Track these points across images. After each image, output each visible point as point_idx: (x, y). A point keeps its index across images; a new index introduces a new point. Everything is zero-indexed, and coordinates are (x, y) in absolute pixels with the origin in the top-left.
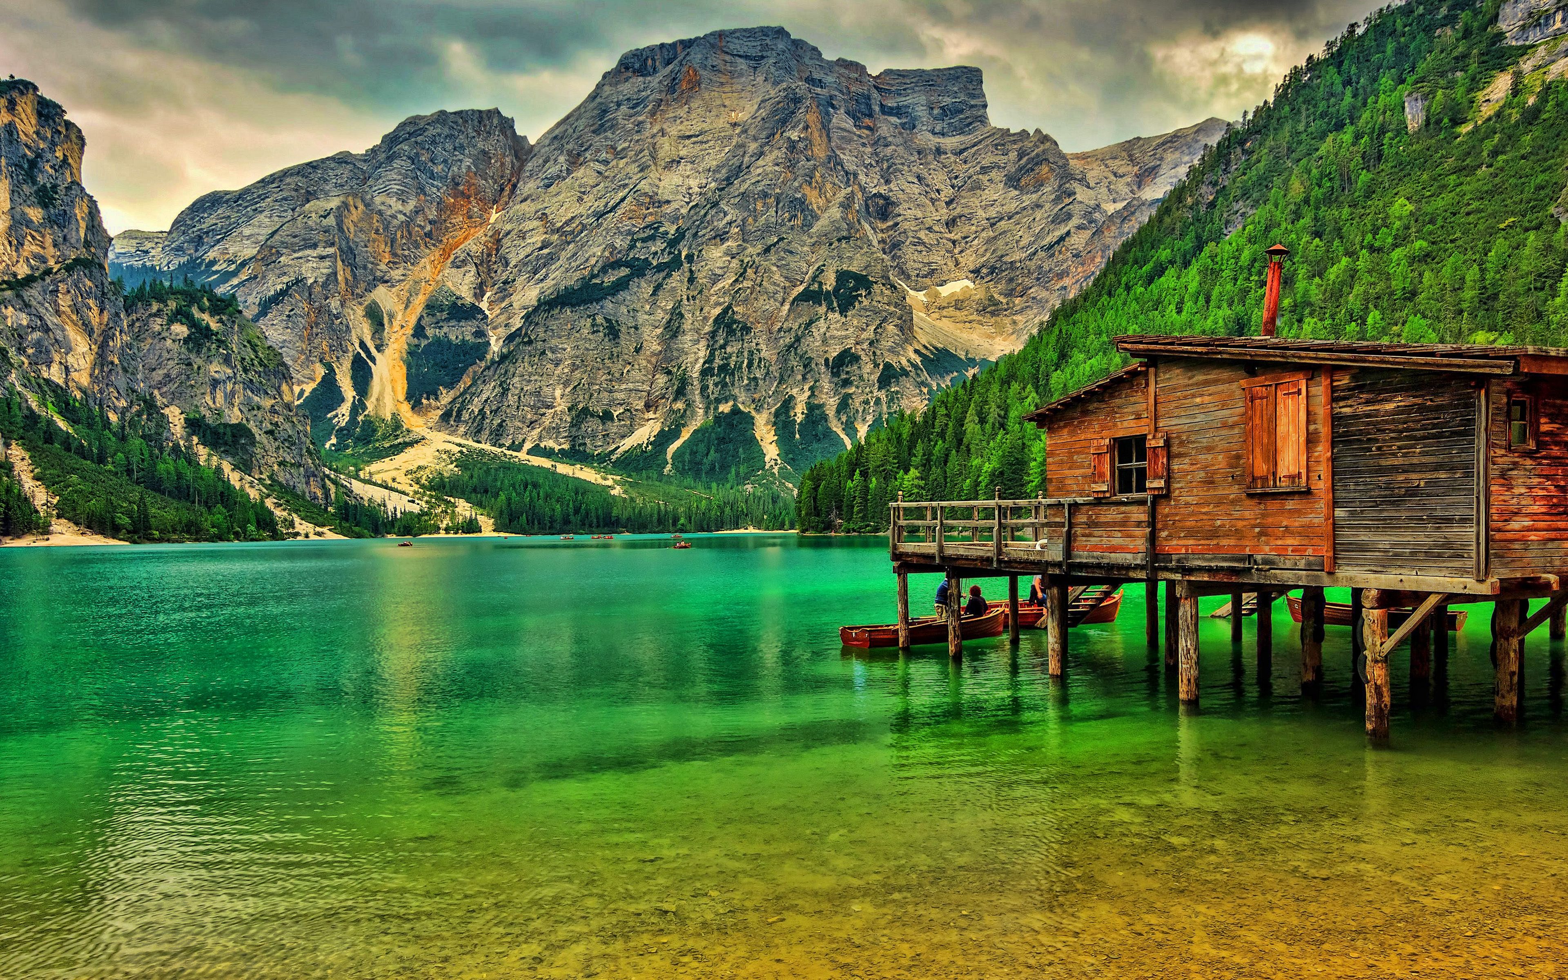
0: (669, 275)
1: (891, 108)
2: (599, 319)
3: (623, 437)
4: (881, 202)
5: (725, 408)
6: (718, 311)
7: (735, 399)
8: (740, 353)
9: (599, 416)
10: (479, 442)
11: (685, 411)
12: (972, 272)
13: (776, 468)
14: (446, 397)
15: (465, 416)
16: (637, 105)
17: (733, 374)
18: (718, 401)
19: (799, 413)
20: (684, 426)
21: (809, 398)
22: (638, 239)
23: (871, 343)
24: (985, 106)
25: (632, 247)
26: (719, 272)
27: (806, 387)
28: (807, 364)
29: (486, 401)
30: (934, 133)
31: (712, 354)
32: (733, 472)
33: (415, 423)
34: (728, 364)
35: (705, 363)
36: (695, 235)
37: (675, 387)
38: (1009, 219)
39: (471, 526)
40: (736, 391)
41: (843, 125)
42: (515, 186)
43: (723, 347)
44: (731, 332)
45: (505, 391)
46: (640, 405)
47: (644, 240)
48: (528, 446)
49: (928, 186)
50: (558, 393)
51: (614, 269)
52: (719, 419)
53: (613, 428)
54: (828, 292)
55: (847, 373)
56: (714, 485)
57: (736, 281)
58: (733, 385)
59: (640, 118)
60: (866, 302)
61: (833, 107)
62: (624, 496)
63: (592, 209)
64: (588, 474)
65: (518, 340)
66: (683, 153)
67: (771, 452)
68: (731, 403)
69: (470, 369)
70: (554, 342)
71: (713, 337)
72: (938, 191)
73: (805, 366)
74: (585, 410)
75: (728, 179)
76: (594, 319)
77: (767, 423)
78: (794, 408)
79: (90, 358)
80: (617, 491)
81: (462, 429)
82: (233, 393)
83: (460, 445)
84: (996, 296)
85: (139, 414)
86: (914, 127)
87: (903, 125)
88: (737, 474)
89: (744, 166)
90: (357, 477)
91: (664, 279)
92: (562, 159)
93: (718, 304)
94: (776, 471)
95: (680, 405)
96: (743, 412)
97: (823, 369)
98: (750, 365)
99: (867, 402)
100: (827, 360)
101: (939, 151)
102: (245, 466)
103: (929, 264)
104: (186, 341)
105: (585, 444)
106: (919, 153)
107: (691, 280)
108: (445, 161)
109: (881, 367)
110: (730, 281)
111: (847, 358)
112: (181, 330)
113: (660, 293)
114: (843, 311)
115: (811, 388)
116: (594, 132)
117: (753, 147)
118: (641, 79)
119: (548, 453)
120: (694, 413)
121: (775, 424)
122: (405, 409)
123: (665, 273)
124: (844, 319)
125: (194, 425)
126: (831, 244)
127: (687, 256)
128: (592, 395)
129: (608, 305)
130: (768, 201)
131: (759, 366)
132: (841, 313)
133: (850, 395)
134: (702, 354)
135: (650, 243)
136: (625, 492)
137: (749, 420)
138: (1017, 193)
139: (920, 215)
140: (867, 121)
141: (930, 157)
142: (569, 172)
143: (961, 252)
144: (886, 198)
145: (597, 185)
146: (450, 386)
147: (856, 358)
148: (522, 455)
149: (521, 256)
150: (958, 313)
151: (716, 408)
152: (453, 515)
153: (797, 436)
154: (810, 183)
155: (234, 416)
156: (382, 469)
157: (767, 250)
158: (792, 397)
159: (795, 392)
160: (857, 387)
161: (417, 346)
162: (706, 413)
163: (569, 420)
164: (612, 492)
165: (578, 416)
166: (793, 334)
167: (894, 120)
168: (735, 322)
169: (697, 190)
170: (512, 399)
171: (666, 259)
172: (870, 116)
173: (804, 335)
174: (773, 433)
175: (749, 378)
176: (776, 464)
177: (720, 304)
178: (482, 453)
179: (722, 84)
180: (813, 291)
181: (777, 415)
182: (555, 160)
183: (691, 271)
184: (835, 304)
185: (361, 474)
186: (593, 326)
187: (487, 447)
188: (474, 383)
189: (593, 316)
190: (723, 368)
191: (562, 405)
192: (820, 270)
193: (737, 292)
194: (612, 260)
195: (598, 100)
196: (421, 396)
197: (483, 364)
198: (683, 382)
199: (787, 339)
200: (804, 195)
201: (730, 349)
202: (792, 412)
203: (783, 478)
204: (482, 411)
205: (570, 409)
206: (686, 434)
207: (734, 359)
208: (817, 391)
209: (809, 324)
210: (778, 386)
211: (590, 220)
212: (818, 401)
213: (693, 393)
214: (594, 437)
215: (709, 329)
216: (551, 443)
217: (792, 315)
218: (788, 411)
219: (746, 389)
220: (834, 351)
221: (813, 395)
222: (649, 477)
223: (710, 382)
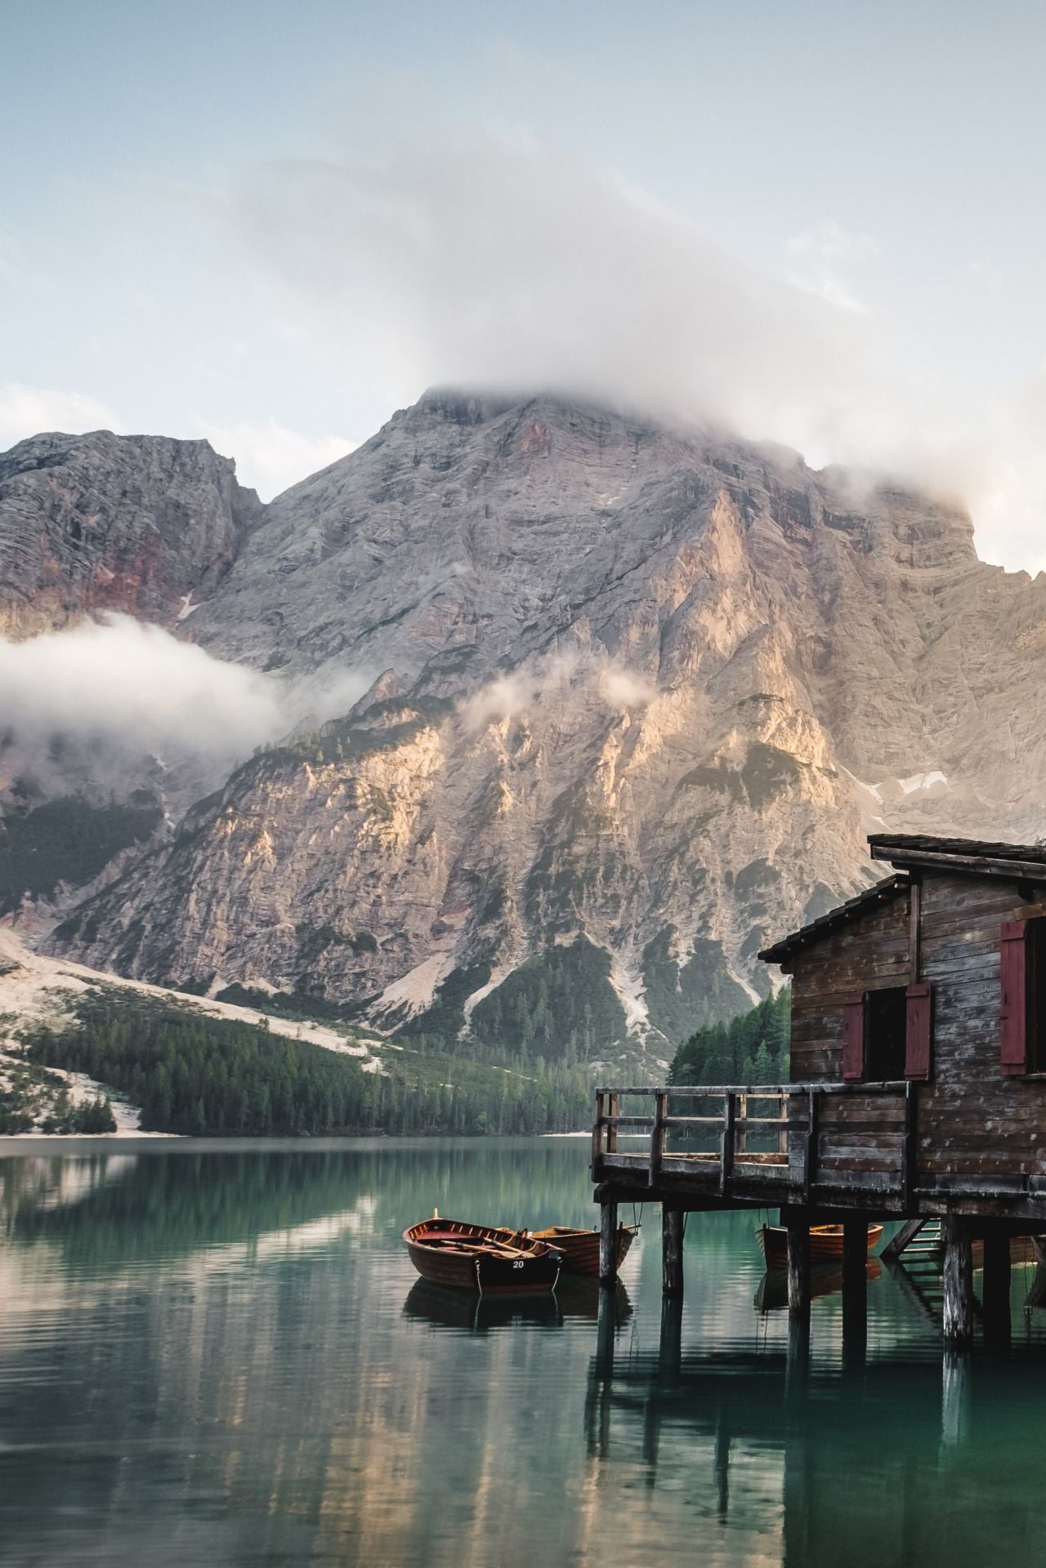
1: (840, 518)
2: (361, 788)
3: (390, 979)
4: (819, 649)
5: (564, 940)
6: (561, 788)
7: (582, 926)
8: (592, 856)
9: (351, 943)
10: (127, 976)
11: (498, 941)
12: (948, 761)
13: (644, 1036)
14: (70, 899)
15: (103, 933)
16: (448, 465)
17: (580, 889)
18: (553, 929)
19: (682, 950)
20: (495, 964)
21: (699, 931)
22: (435, 669)
23: (798, 854)
24: (971, 532)
25: (425, 679)
27: (696, 916)
28: (698, 877)
29: (146, 908)
30: (899, 561)
31: (547, 855)
32: (574, 1042)
34: (573, 872)
35: (534, 869)
37: (485, 902)
38: (1002, 691)
39: (96, 1120)
40: (584, 915)
41: (768, 534)
42: (228, 567)
43: (568, 844)
44: (580, 822)
46: (424, 929)
47: (446, 671)
48: (219, 985)
49: (887, 633)
50: (281, 901)
51: (391, 711)
52: (555, 955)
53: (374, 963)
54: (734, 774)
55: (760, 896)
56: (541, 1061)
58: (579, 904)
59: (450, 486)
60: (791, 794)
61: (754, 506)
62: (385, 1074)
63: (361, 615)
64: (327, 1039)
65: (214, 811)
66: (518, 546)
67: (637, 1011)
68: (574, 933)
69: (122, 855)
71: (551, 829)
72: (902, 642)
73: (695, 883)
74: (326, 932)
75: (587, 591)
76: (352, 787)
77: (631, 967)
78: (675, 945)
80: (374, 1066)
81: (94, 953)
83: (84, 980)
84: (981, 799)
86: (871, 548)
87: (855, 544)
88: (581, 1046)
89: (614, 576)
92: (314, 532)
93: (559, 777)
94: (642, 1040)
95: (490, 932)
96: (593, 947)
97: (720, 887)
98: (607, 877)
100: (729, 875)
101: (905, 586)
103: (887, 745)
105: (322, 988)
106: (877, 585)
108: (103, 510)
109: (811, 890)
110: (583, 746)
111: (760, 874)
114: (757, 803)
115: (702, 917)
116: (372, 497)
117: (630, 550)
118: (455, 428)
119: (254, 1000)
120: (511, 945)
121: (643, 969)
124: (756, 815)
126: (742, 703)
128: (340, 909)
129: (378, 766)
130: (647, 629)
131: (623, 878)
132: (752, 806)
134: (531, 854)
135: (453, 677)
136: (387, 1068)
137: (602, 963)
138: (1012, 656)
139: (875, 673)
140: (803, 532)
141: (892, 594)
142: (326, 554)
143: (934, 731)
144: (828, 645)
145: (372, 578)
146: (80, 879)
147: (774, 876)
148: (206, 1003)
151: (550, 940)
152: (62, 1103)
153: (679, 989)
154: (714, 611)
158: (672, 929)
159: (677, 920)
160: (774, 918)
161: (22, 809)
162: (533, 945)
163: (296, 946)
164: (366, 1068)
165: (313, 940)
166: (677, 833)
167: (843, 534)
168: (588, 807)
169: (535, 602)
170: (193, 908)
172: (808, 524)
173: (695, 835)
174: (640, 981)
175: (604, 896)
176: (643, 1031)
177: (564, 779)
178: (130, 994)
179: (585, 452)
180: (712, 771)
181: (648, 954)
182: (304, 533)
184: (745, 792)
186: (350, 797)
187: (143, 987)
188: (127, 875)
189: (350, 782)
190: (565, 879)
191: (287, 923)
192: (724, 741)
193: (593, 762)
194: (389, 696)
195: (383, 450)
196: (20, 895)
197: (147, 847)
198: (498, 897)
199: (671, 838)
200: (705, 628)
201: (578, 849)
202: (671, 951)
203: (654, 1052)
204: (136, 925)
205: (300, 929)
206: (497, 978)
207: (583, 864)
208: (712, 921)
209: (705, 818)
210: (650, 911)
211: (357, 632)
212: (713, 936)
213: (512, 913)
214: (340, 977)
215: (544, 816)
216: (263, 984)
217: (678, 805)
218: (665, 949)
219: (600, 911)
220: (740, 862)
221: (705, 927)
222: (430, 1045)
223: (541, 898)
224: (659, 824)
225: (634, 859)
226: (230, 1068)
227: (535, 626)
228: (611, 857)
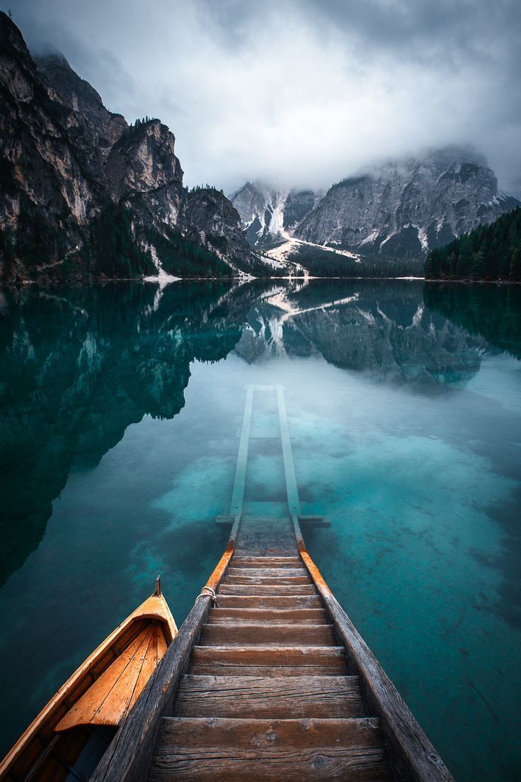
2: (356, 191)
3: (363, 239)
5: (406, 227)
6: (406, 185)
7: (411, 223)
8: (414, 203)
9: (354, 231)
10: (308, 242)
11: (389, 228)
13: (426, 251)
14: (297, 225)
15: (303, 232)
17: (410, 212)
18: (404, 223)
19: (439, 228)
20: (389, 234)
21: (444, 221)
23: (475, 196)
27: (443, 217)
28: (444, 206)
29: (311, 226)
31: (402, 204)
32: (407, 253)
33: (285, 235)
34: (409, 208)
35: (399, 207)
37: (386, 218)
39: (301, 274)
40: (412, 219)
43: (407, 200)
44: (411, 193)
45: (318, 223)
46: (371, 226)
48: (326, 243)
50: (339, 221)
52: (403, 231)
53: (359, 235)
54: (457, 174)
55: (463, 210)
56: (398, 258)
57: (415, 171)
58: (411, 216)
60: (474, 177)
62: (361, 263)
64: (348, 254)
65: (324, 202)
67: (425, 244)
68: (409, 224)
69: (307, 214)
70: (338, 201)
71: (403, 196)
74: (349, 228)
76: (353, 192)
77: (424, 233)
79: (176, 215)
80: (359, 261)
81: (302, 237)
82: (221, 225)
83: (300, 243)
85: (191, 234)
88: (409, 254)
90: (263, 255)
93: (406, 182)
94: (426, 253)
95: (387, 226)
96: (414, 228)
97: (452, 208)
98: (419, 208)
99: (471, 222)
100: (454, 204)
102: (223, 252)
104: (207, 207)
105: (348, 242)
109: (479, 207)
110: (412, 172)
111: (463, 203)
112: (205, 203)
114: (463, 182)
115: (445, 217)
119: (333, 246)
120: (393, 229)
121: (427, 233)
122: (283, 230)
124: (463, 185)
125: (208, 237)
128: (352, 223)
129: (359, 186)
131: (423, 208)
133: (463, 220)
134: (398, 204)
136: (362, 261)
137: (416, 231)
146: (299, 220)
147: (467, 203)
148: (323, 247)
151: (402, 227)
152: (295, 269)
153: (437, 238)
155: (222, 233)
156: (272, 253)
158: (436, 221)
159: (438, 219)
160: (467, 216)
161: (288, 206)
162: (398, 229)
163: (342, 232)
164: (357, 261)
165: (346, 231)
166: (439, 193)
168: (414, 189)
170: (320, 225)
173: (444, 194)
174: (426, 236)
175: (418, 213)
176: (426, 249)
178: (309, 246)
180: (450, 174)
181: (429, 228)
184: (460, 179)
185: (265, 254)
186: (353, 194)
187: (311, 244)
188: (307, 219)
190: (407, 209)
191: (340, 227)
192: (454, 164)
193: (415, 176)
196: (288, 225)
197: (311, 212)
198: (389, 216)
199: (436, 196)
201: (410, 201)
202: (436, 227)
204: (310, 230)
205: (343, 228)
206: (388, 238)
207: (412, 205)
208: (448, 218)
210: (430, 217)
212: (448, 222)
213: (393, 220)
214: (352, 239)
215: (402, 193)
216: (335, 242)
218: (434, 227)
219: (417, 218)
220: (457, 200)
221: (446, 220)
222: (371, 255)
223: (401, 216)
225: (426, 202)
226: (326, 262)
228: (420, 202)
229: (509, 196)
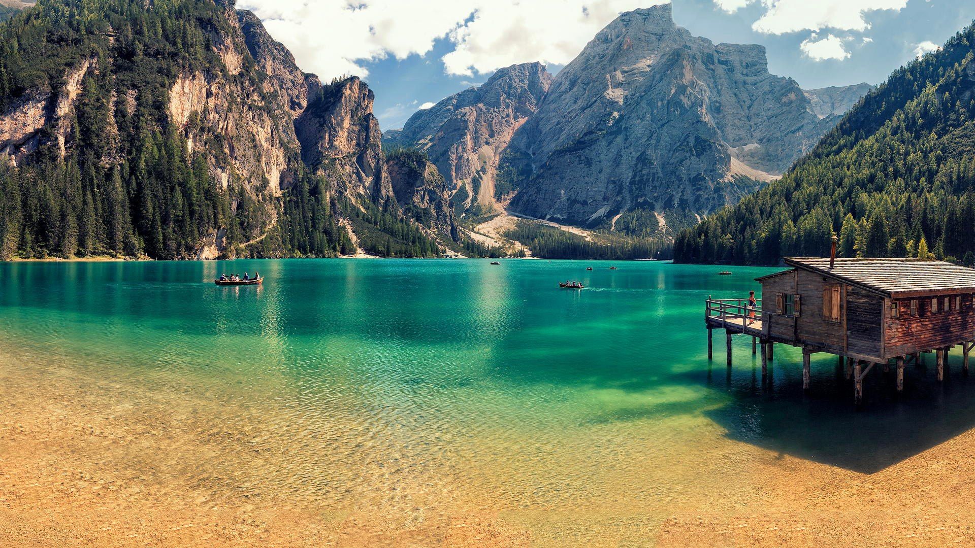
0: (616, 137)
1: (723, 61)
2: (583, 158)
3: (592, 213)
4: (718, 105)
5: (641, 200)
6: (639, 154)
7: (645, 196)
8: (648, 174)
9: (581, 203)
10: (526, 214)
11: (622, 201)
12: (759, 140)
14: (512, 194)
15: (521, 203)
16: (603, 57)
17: (645, 184)
18: (637, 197)
19: (676, 203)
20: (621, 208)
21: (681, 197)
23: (711, 171)
24: (766, 64)
25: (599, 124)
26: (639, 135)
27: (680, 191)
28: (680, 179)
29: (530, 196)
30: (743, 74)
31: (635, 174)
32: (644, 231)
33: (497, 207)
34: (643, 179)
35: (631, 179)
36: (629, 117)
37: (617, 190)
38: (776, 117)
39: (522, 254)
40: (646, 192)
41: (700, 68)
42: (546, 97)
43: (640, 171)
45: (538, 192)
46: (601, 198)
48: (548, 217)
49: (739, 98)
50: (563, 192)
51: (590, 134)
52: (638, 206)
53: (587, 209)
54: (691, 146)
55: (700, 185)
56: (635, 237)
57: (648, 140)
58: (645, 189)
59: (604, 63)
60: (709, 152)
61: (696, 59)
62: (592, 241)
63: (581, 106)
64: (576, 231)
65: (545, 168)
67: (662, 222)
68: (643, 198)
69: (523, 182)
70: (562, 168)
71: (636, 167)
72: (744, 101)
73: (679, 181)
74: (575, 200)
75: (645, 91)
76: (580, 158)
77: (661, 208)
78: (674, 201)
80: (588, 239)
81: (519, 209)
84: (770, 152)
86: (734, 71)
87: (729, 69)
88: (646, 232)
89: (653, 86)
90: (473, 231)
91: (613, 139)
92: (567, 83)
93: (638, 151)
94: (664, 230)
95: (619, 198)
96: (649, 202)
97: (687, 183)
98: (653, 180)
99: (708, 199)
100: (690, 179)
101: (745, 83)
103: (739, 135)
105: (574, 216)
106: (736, 83)
107: (626, 139)
109: (716, 183)
110: (645, 140)
111: (699, 178)
113: (612, 145)
115: (682, 192)
116: (582, 70)
117: (657, 77)
118: (605, 44)
119: (557, 220)
120: (626, 203)
121: (664, 209)
122: (494, 200)
123: (614, 136)
124: (698, 159)
126: (693, 124)
127: (624, 128)
128: (578, 193)
129: (587, 151)
130: (663, 103)
131: (657, 181)
132: (697, 157)
133: (700, 196)
134: (630, 174)
136: (592, 239)
137: (651, 207)
138: (780, 105)
140: (712, 67)
141: (740, 86)
142: (570, 89)
143: (754, 130)
144: (720, 103)
145: (583, 95)
146: (514, 189)
147: (704, 178)
148: (545, 221)
149: (548, 129)
150: (752, 159)
152: (514, 249)
153: (675, 214)
154: (683, 95)
155: (425, 204)
156: (484, 227)
157: (663, 126)
158: (672, 196)
159: (674, 193)
160: (704, 192)
161: (500, 172)
162: (632, 202)
163: (567, 205)
164: (586, 239)
165: (572, 203)
166: (674, 166)
167: (724, 67)
168: (647, 159)
169: (630, 96)
170: (541, 195)
171: (614, 129)
172: (713, 64)
173: (679, 166)
174: (663, 213)
175: (652, 186)
176: (664, 228)
177: (640, 151)
178: (527, 219)
179: (643, 47)
180: (684, 146)
181: (665, 204)
182: (564, 84)
183: (626, 135)
184: (694, 152)
185: (475, 229)
186: (579, 161)
188: (525, 188)
189: (579, 157)
190: (641, 181)
191: (564, 198)
192: (688, 136)
193: (648, 145)
194: (589, 130)
195: (585, 55)
196: (501, 194)
197: (529, 179)
198: (621, 187)
199: (671, 168)
200: (681, 100)
201: (644, 172)
202: (673, 203)
203: (667, 234)
204: (528, 201)
205: (568, 200)
206: (622, 213)
207: (645, 177)
208: (685, 193)
209: (682, 161)
210: (666, 190)
211: (580, 111)
212: (685, 198)
213: (626, 193)
214: (579, 213)
215: (634, 162)
216: (559, 216)
217: (674, 157)
218: (670, 202)
219: (651, 191)
220: (694, 174)
221: (683, 195)
222: (604, 232)
223: (634, 188)
224: (668, 163)
225: (661, 175)
226: (552, 239)
227: (630, 104)
228: (654, 174)
229: (744, 174)
